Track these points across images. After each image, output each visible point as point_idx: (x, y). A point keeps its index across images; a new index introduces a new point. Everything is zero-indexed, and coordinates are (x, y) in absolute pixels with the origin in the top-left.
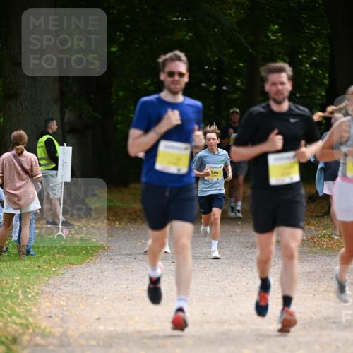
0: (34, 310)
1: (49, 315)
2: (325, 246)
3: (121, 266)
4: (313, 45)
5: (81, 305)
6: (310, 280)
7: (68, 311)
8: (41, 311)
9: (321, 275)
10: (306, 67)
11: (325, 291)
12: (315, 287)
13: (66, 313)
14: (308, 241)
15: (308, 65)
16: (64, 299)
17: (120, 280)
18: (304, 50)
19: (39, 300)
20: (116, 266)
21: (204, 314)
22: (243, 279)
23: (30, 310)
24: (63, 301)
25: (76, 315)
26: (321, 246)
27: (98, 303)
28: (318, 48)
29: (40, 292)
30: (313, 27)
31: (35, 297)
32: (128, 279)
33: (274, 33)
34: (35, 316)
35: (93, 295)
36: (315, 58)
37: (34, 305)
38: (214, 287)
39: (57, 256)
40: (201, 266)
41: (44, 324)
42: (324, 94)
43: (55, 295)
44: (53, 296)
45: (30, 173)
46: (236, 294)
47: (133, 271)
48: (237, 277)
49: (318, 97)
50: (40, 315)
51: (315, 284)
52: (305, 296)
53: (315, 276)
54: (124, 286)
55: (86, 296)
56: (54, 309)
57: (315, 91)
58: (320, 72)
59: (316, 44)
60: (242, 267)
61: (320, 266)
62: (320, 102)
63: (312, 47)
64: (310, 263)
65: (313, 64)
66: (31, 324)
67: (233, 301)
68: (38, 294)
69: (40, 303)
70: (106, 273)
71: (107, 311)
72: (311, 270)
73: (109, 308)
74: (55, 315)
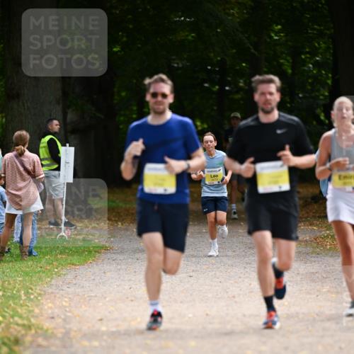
0: (37, 311)
1: (51, 316)
2: (328, 247)
3: (123, 267)
4: (316, 45)
5: (83, 306)
6: (313, 281)
7: (70, 312)
8: (44, 312)
9: (325, 276)
10: (310, 67)
11: (329, 291)
12: (318, 287)
13: (69, 314)
14: (311, 241)
15: (311, 66)
16: (66, 299)
17: (123, 280)
18: (307, 50)
19: (42, 301)
20: (119, 267)
21: (207, 315)
22: (246, 280)
23: (33, 311)
24: (66, 301)
25: (79, 316)
26: (324, 247)
27: (101, 304)
28: (321, 47)
29: (42, 293)
30: (316, 27)
31: (37, 298)
32: (130, 280)
33: (276, 33)
34: (37, 317)
35: (96, 296)
36: (318, 59)
37: (37, 306)
38: (217, 288)
39: (59, 256)
40: (204, 267)
41: (47, 325)
42: (327, 94)
43: (58, 296)
44: (55, 296)
45: (32, 174)
46: (239, 295)
47: (135, 272)
48: (240, 277)
49: (321, 97)
50: (42, 316)
51: (318, 285)
52: (308, 296)
53: (318, 278)
54: (127, 287)
55: (88, 296)
56: (56, 311)
57: (318, 91)
58: (323, 72)
59: (319, 44)
60: (245, 268)
61: (323, 267)
62: (324, 102)
63: (315, 47)
64: (313, 263)
65: (316, 64)
66: (33, 325)
67: (236, 302)
68: (40, 295)
69: (42, 303)
70: (108, 274)
71: (110, 312)
72: (314, 271)
73: (112, 308)
74: (58, 315)
